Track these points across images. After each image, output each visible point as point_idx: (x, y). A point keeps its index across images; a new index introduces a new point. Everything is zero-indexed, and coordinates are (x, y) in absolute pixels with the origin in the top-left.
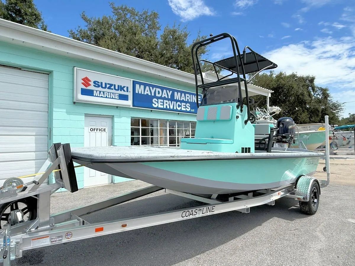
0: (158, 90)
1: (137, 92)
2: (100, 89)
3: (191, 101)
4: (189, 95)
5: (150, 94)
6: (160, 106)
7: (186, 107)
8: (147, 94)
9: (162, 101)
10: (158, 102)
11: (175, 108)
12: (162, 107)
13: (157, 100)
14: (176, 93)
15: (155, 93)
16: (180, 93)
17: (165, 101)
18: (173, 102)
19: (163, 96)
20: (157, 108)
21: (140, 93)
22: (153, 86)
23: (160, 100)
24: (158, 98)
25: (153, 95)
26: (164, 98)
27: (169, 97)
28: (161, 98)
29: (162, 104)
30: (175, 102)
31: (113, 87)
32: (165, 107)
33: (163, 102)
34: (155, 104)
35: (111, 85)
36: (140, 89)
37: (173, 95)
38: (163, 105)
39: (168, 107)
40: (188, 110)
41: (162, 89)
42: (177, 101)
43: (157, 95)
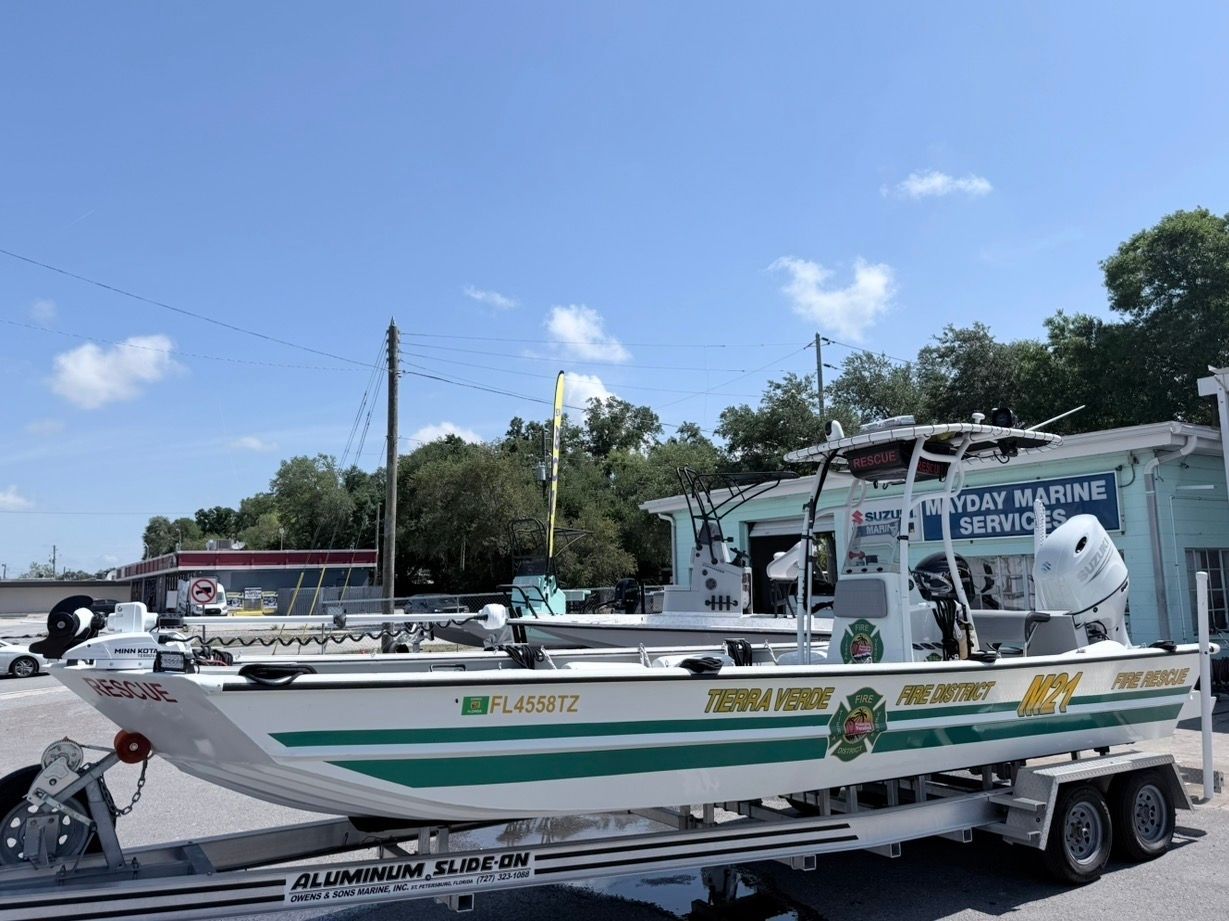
0: (970, 498)
1: (928, 513)
2: (875, 522)
4: (1060, 488)
5: (953, 511)
6: (978, 531)
7: (1051, 520)
9: (982, 518)
10: (972, 523)
12: (983, 531)
13: (968, 520)
14: (1018, 493)
15: (965, 505)
16: (1030, 490)
17: (989, 518)
18: (1010, 516)
19: (983, 509)
20: (972, 536)
21: (934, 513)
23: (975, 519)
24: (972, 515)
25: (960, 510)
26: (988, 512)
27: (1000, 506)
28: (979, 513)
29: (982, 524)
30: (1017, 515)
31: (890, 516)
32: (990, 530)
33: (985, 521)
34: (966, 529)
35: (887, 513)
37: (1009, 500)
38: (985, 527)
39: (998, 529)
41: (981, 492)
42: (1022, 510)
43: (970, 509)
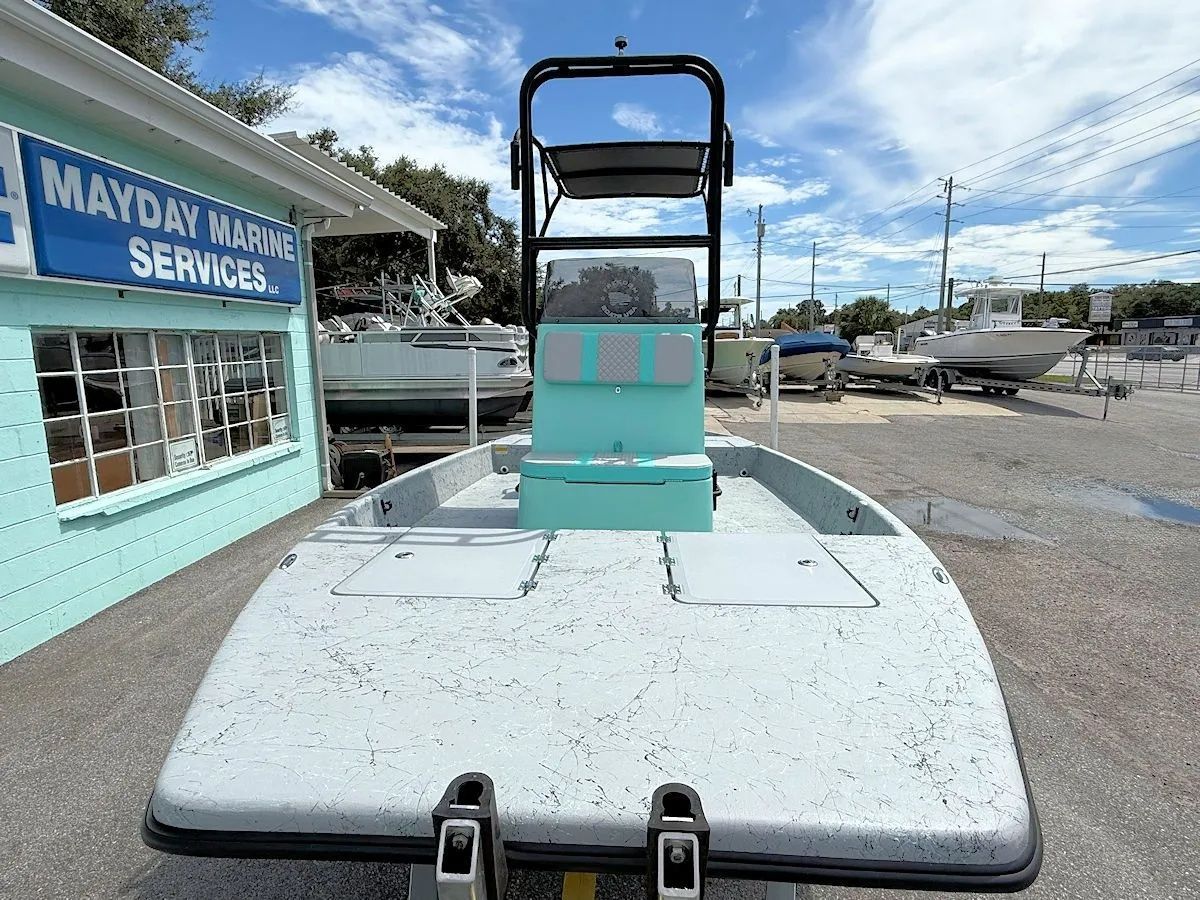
0: (143, 195)
1: (51, 200)
3: (267, 253)
4: (256, 228)
5: (111, 215)
6: (162, 274)
7: (253, 278)
8: (102, 214)
9: (167, 248)
10: (150, 254)
11: (217, 283)
12: (169, 275)
13: (145, 245)
14: (212, 215)
15: (134, 209)
16: (227, 218)
17: (180, 250)
18: (207, 256)
19: (168, 228)
20: (153, 282)
21: (66, 204)
22: (124, 178)
23: (158, 246)
24: (151, 236)
25: (126, 217)
26: (174, 238)
27: (193, 235)
28: (160, 235)
29: (168, 261)
30: (215, 257)
32: (181, 277)
33: (172, 255)
34: (142, 265)
36: (62, 188)
37: (203, 224)
38: (174, 267)
39: (193, 278)
40: (261, 289)
41: (162, 192)
42: (221, 250)
43: (144, 221)
